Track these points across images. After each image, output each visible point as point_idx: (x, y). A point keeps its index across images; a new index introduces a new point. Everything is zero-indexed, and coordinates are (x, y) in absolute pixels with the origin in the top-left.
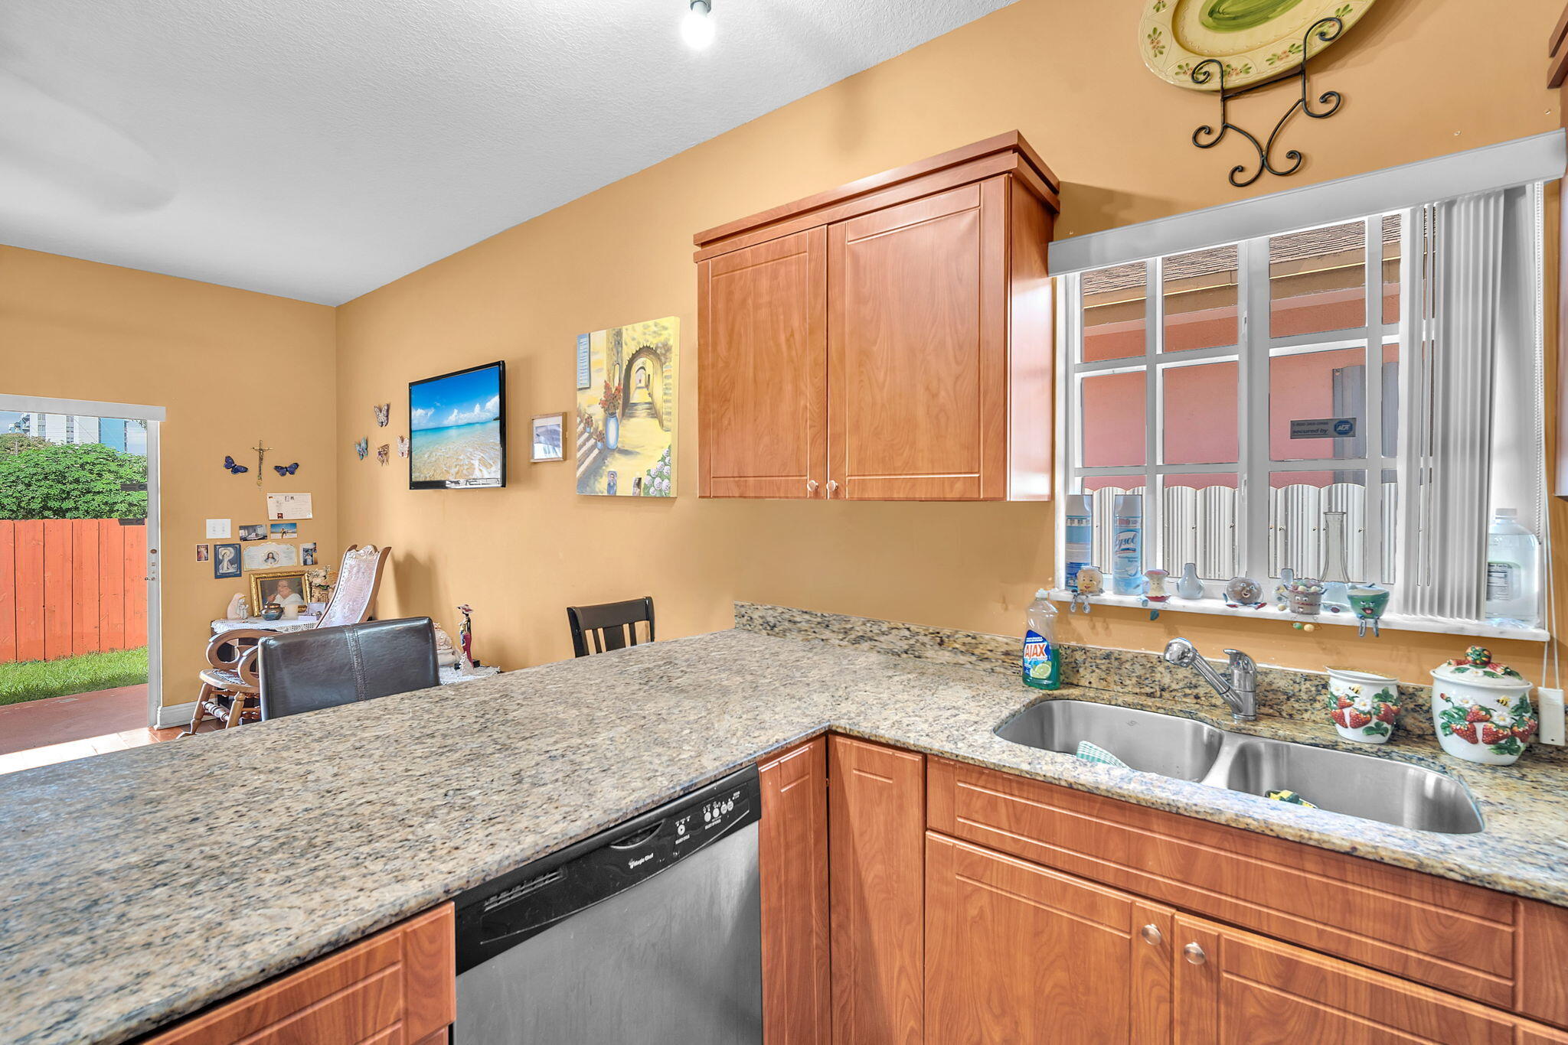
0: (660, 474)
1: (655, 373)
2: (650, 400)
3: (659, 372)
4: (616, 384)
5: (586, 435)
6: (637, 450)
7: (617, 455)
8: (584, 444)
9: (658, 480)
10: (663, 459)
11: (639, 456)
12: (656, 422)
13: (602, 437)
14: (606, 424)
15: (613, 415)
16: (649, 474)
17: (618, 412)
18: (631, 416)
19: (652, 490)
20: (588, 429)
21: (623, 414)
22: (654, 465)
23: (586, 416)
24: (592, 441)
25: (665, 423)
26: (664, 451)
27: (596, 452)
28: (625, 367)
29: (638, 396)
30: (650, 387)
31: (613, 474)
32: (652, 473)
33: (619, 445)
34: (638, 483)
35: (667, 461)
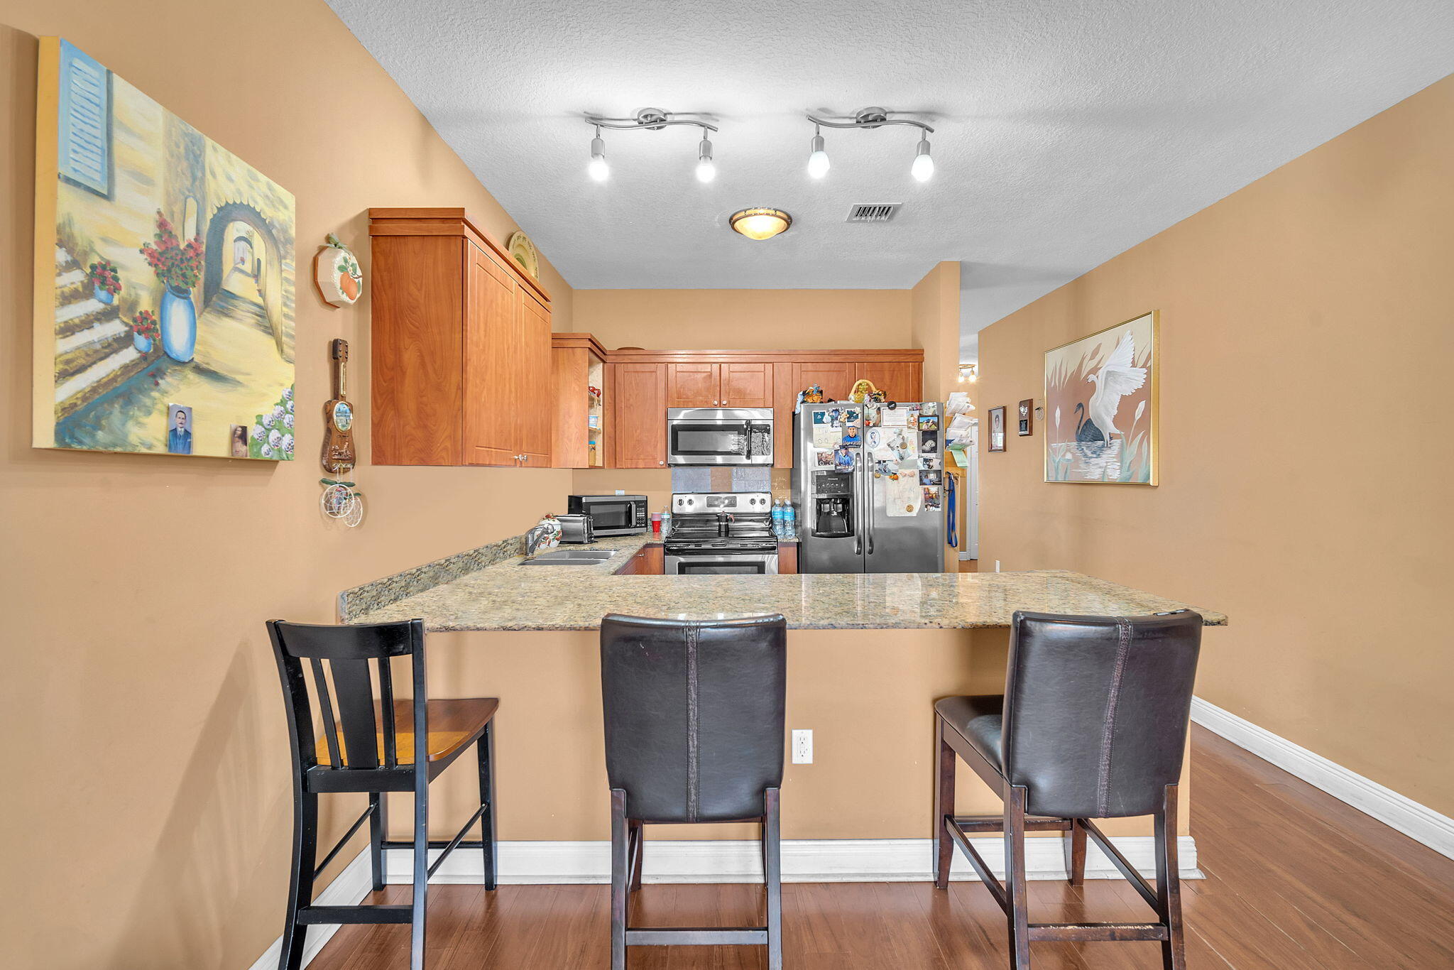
0: (277, 424)
1: (269, 263)
2: (260, 301)
3: (276, 263)
4: (190, 235)
5: (93, 305)
6: (239, 378)
7: (192, 376)
8: (87, 323)
9: (274, 434)
10: (283, 403)
11: (240, 389)
12: (271, 342)
13: (147, 325)
14: (161, 304)
15: (181, 293)
16: (260, 423)
17: (195, 293)
18: (224, 313)
19: (265, 448)
20: (103, 294)
21: (207, 302)
22: (269, 411)
23: (95, 260)
24: (116, 328)
25: (285, 348)
26: (285, 391)
27: (128, 355)
28: (209, 216)
29: (235, 283)
30: (261, 280)
31: (185, 413)
32: (265, 422)
33: (198, 359)
34: (241, 435)
35: (289, 406)
